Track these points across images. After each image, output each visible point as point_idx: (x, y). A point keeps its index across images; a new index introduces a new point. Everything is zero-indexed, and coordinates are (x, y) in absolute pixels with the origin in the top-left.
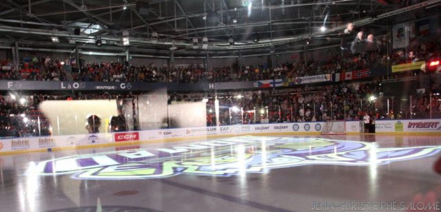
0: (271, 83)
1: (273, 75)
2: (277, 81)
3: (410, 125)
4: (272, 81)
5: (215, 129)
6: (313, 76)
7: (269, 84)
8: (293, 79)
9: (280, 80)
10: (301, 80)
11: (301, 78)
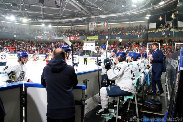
0: (42, 38)
1: (43, 34)
2: (44, 37)
3: (91, 59)
4: (42, 37)
5: (15, 55)
6: (59, 37)
7: (41, 38)
8: (51, 37)
9: (46, 37)
10: (54, 38)
11: (54, 37)
